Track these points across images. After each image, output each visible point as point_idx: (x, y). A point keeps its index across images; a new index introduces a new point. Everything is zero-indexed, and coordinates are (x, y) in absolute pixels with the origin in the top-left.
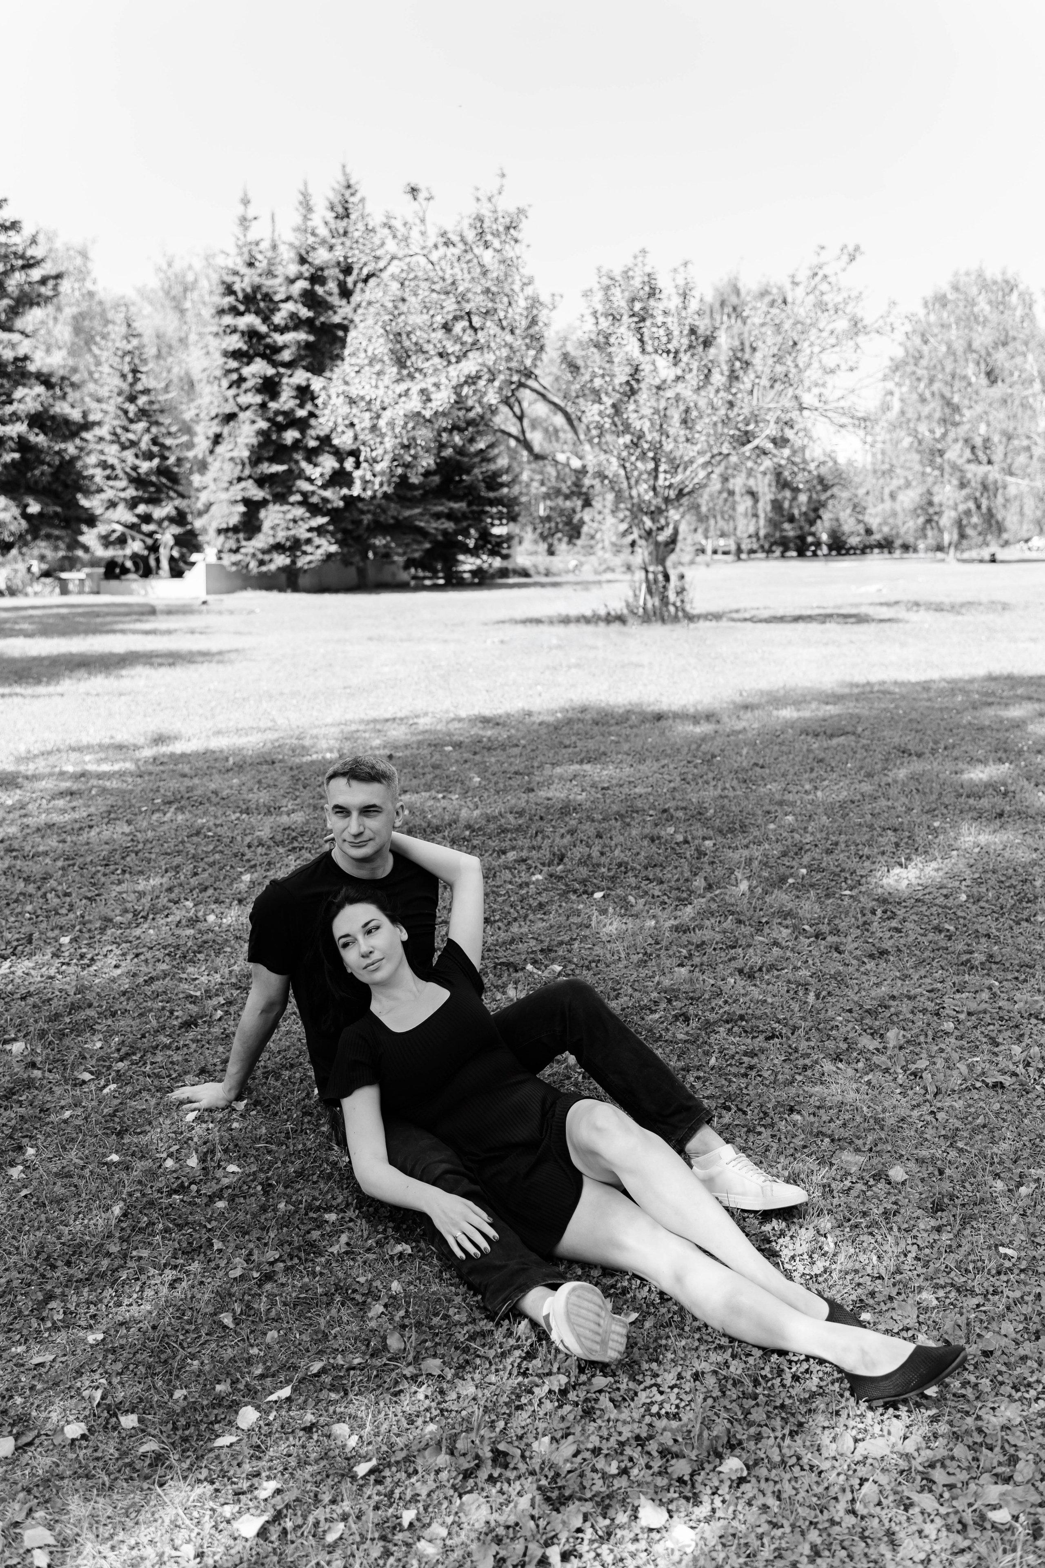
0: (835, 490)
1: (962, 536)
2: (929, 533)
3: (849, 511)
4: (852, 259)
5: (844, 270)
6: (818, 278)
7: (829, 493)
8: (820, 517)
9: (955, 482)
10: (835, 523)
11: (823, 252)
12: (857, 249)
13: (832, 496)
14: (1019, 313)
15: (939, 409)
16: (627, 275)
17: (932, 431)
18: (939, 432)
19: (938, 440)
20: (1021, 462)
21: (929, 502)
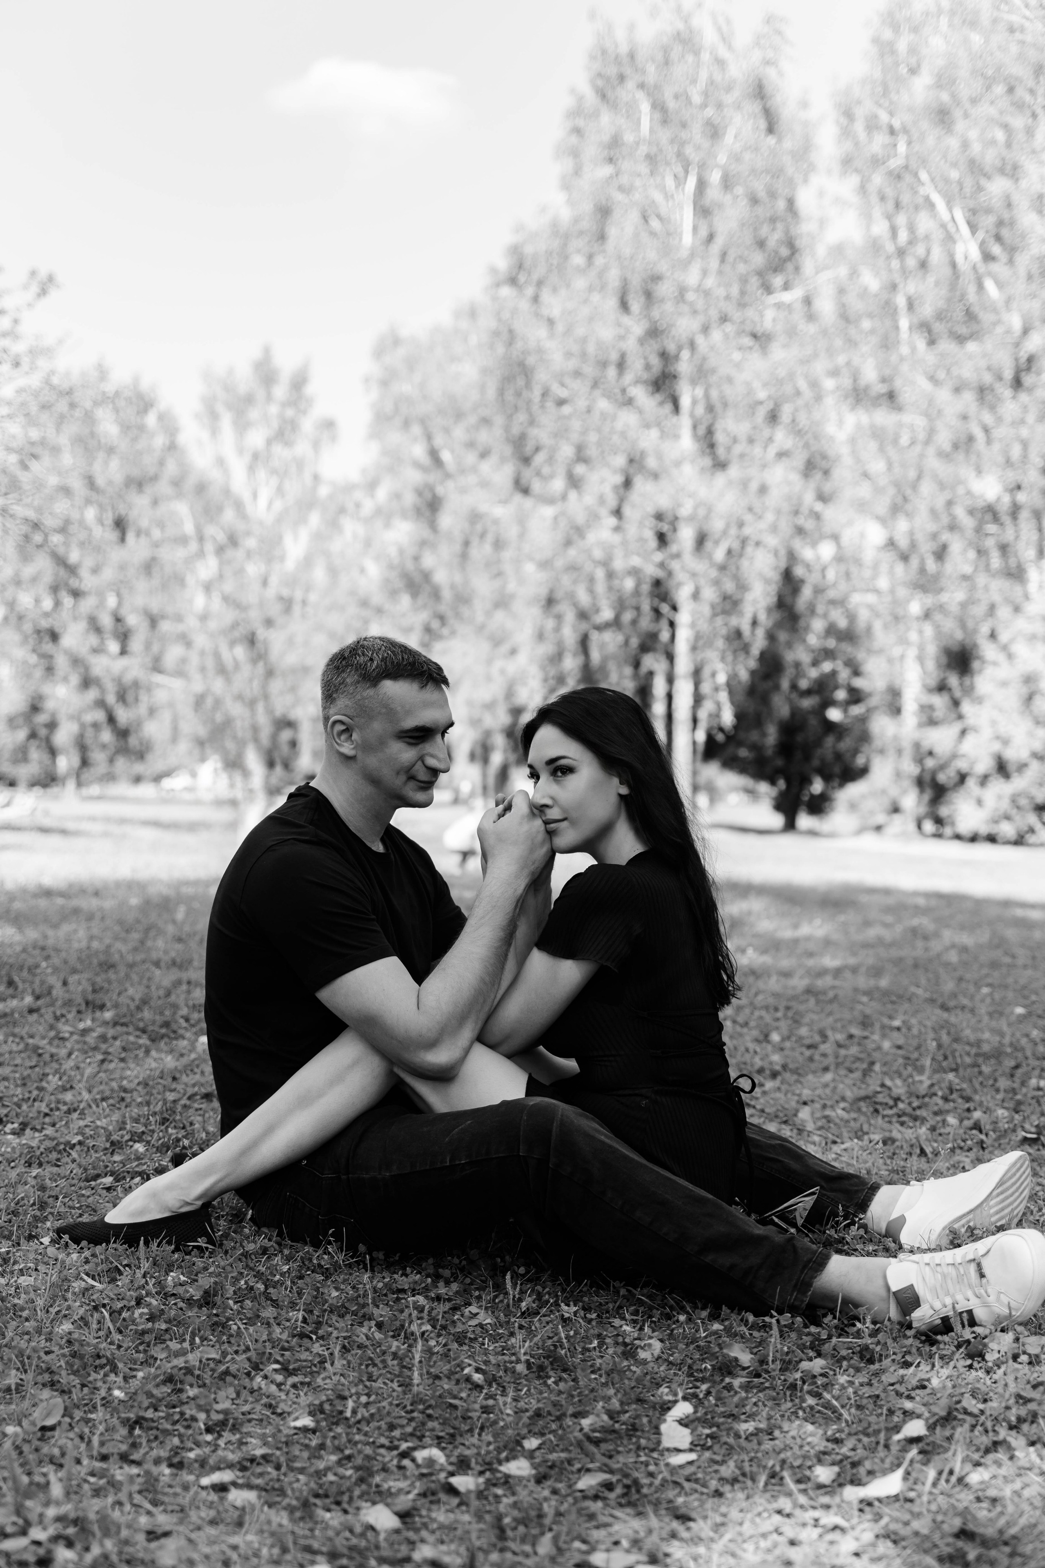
1: (85, 762)
2: (35, 755)
4: (43, 292)
5: (30, 306)
9: (75, 679)
12: (51, 279)
14: (159, 440)
15: (48, 570)
17: (37, 601)
18: (48, 604)
19: (46, 615)
20: (173, 654)
21: (35, 708)
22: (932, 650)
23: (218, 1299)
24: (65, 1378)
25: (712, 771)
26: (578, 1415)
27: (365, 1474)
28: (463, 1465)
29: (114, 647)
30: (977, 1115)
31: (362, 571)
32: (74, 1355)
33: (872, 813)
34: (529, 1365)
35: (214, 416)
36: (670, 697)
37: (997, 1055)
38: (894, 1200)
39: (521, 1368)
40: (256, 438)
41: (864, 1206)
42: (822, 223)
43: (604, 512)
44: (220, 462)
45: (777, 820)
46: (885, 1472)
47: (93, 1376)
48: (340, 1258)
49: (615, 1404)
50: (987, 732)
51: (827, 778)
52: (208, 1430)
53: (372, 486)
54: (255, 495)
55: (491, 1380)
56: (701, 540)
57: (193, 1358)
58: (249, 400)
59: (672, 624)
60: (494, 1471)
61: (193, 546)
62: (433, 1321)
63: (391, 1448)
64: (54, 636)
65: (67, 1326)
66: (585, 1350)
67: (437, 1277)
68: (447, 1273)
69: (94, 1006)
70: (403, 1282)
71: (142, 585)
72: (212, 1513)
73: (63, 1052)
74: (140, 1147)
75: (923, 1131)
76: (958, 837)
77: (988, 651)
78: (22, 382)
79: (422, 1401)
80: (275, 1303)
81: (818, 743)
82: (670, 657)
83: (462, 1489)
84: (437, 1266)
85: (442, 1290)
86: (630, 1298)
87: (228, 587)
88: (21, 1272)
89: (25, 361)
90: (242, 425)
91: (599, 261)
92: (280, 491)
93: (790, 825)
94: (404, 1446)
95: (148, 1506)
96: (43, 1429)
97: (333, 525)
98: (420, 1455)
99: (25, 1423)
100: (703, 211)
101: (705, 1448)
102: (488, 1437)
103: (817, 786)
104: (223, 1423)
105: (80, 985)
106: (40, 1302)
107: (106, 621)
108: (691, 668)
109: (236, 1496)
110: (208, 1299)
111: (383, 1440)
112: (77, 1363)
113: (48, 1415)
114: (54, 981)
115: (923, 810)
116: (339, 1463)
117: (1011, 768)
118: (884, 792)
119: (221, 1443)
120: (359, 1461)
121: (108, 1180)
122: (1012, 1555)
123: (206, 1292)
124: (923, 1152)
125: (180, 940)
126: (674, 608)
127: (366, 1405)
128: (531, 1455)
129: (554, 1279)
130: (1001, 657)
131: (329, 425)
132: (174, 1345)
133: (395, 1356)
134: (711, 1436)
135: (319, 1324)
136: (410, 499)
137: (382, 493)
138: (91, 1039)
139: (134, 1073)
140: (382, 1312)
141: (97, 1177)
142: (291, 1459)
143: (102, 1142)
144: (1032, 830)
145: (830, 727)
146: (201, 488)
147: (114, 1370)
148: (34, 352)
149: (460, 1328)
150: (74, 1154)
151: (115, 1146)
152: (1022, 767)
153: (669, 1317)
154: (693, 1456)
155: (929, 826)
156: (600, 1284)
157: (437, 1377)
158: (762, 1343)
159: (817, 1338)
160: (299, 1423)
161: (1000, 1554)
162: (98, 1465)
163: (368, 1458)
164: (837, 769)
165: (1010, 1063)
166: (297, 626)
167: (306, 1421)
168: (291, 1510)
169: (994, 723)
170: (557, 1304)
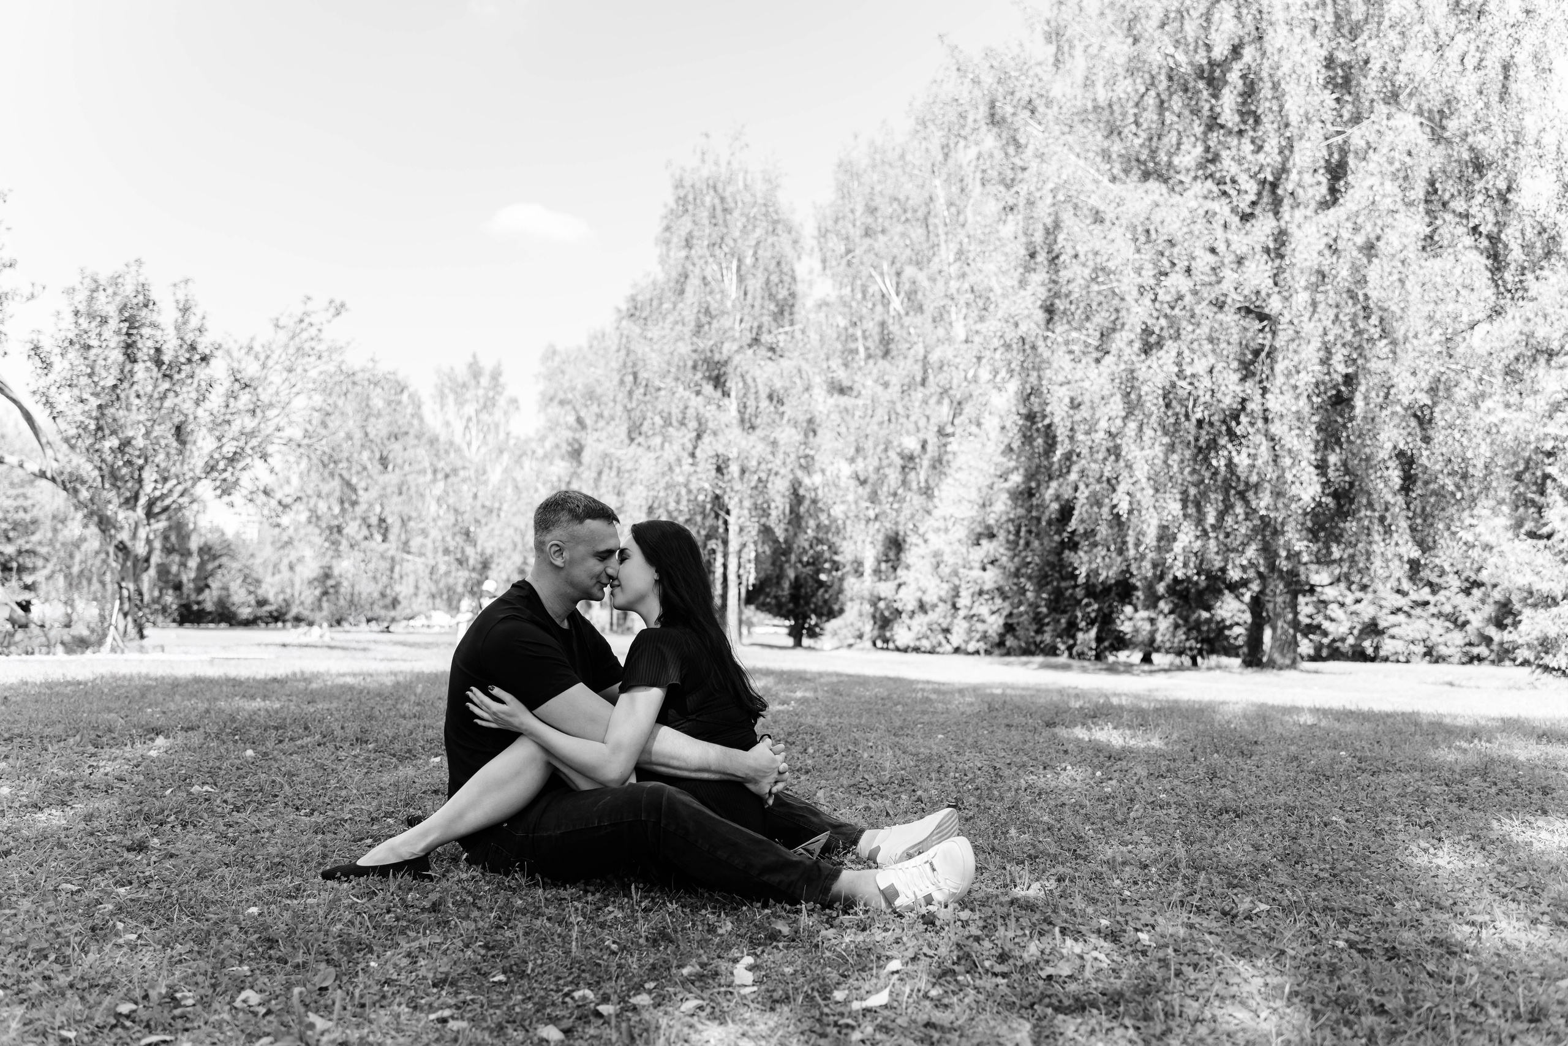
0: (224, 560)
2: (325, 605)
3: (239, 581)
4: (338, 313)
5: (329, 322)
6: (304, 325)
7: (217, 563)
8: (208, 586)
10: (224, 593)
11: (309, 303)
12: (343, 305)
13: (220, 566)
14: (409, 410)
15: (338, 488)
16: (115, 281)
17: (330, 508)
18: (337, 510)
19: (336, 517)
20: (416, 542)
21: (327, 576)
22: (880, 537)
23: (442, 908)
24: (336, 956)
25: (750, 611)
26: (679, 967)
27: (540, 1007)
28: (606, 999)
29: (379, 538)
30: (919, 793)
31: (536, 490)
32: (342, 942)
33: (846, 638)
34: (647, 939)
35: (443, 396)
36: (725, 566)
37: (929, 759)
38: (874, 838)
39: (642, 941)
40: (470, 409)
41: (855, 842)
42: (811, 284)
43: (685, 455)
44: (447, 424)
45: (790, 641)
46: (877, 992)
47: (356, 955)
48: (523, 881)
49: (705, 959)
50: (913, 586)
51: (819, 615)
52: (435, 985)
53: (542, 439)
54: (469, 444)
55: (623, 948)
56: (743, 471)
57: (425, 942)
58: (464, 385)
59: (726, 522)
60: (626, 1002)
61: (429, 476)
62: (584, 916)
63: (557, 991)
64: (339, 529)
65: (339, 926)
66: (683, 929)
67: (586, 892)
68: (592, 888)
69: (360, 741)
70: (563, 893)
71: (396, 499)
72: (437, 1035)
73: (340, 768)
74: (391, 821)
75: (888, 802)
76: (898, 649)
77: (912, 539)
78: (323, 368)
79: (579, 962)
80: (479, 909)
81: (814, 594)
82: (725, 543)
83: (605, 1013)
84: (586, 884)
85: (590, 898)
86: (711, 899)
87: (451, 500)
88: (309, 896)
89: (325, 354)
90: (460, 403)
91: (681, 305)
92: (485, 441)
93: (798, 644)
94: (566, 989)
95: (393, 1033)
96: (321, 989)
97: (518, 461)
98: (577, 995)
99: (308, 986)
100: (741, 279)
101: (761, 982)
102: (622, 982)
103: (813, 620)
104: (444, 981)
105: (352, 728)
106: (321, 913)
107: (374, 521)
108: (737, 548)
109: (453, 1025)
110: (435, 908)
111: (552, 987)
112: (345, 948)
113: (324, 980)
114: (336, 726)
115: (876, 633)
116: (523, 1001)
117: (928, 607)
118: (852, 624)
119: (444, 993)
120: (536, 1000)
121: (369, 841)
122: (961, 1036)
123: (434, 904)
124: (888, 814)
125: (418, 704)
126: (728, 512)
127: (541, 965)
128: (650, 992)
129: (662, 891)
130: (920, 541)
131: (514, 401)
132: (412, 934)
133: (559, 935)
134: (766, 976)
135: (509, 920)
136: (565, 448)
137: (548, 444)
138: (359, 761)
139: (387, 778)
140: (551, 911)
141: (362, 839)
142: (490, 1001)
143: (366, 818)
144: (940, 644)
145: (821, 584)
146: (433, 441)
147: (371, 951)
148: (331, 350)
149: (601, 919)
150: (347, 826)
151: (374, 820)
152: (935, 606)
153: (736, 909)
154: (755, 989)
155: (879, 643)
156: (691, 891)
157: (587, 948)
158: (796, 921)
159: (830, 917)
160: (496, 979)
161: (954, 1037)
162: (358, 1010)
163: (542, 997)
164: (825, 611)
165: (936, 765)
166: (495, 524)
167: (501, 977)
168: (491, 1031)
169: (917, 579)
170: (664, 903)
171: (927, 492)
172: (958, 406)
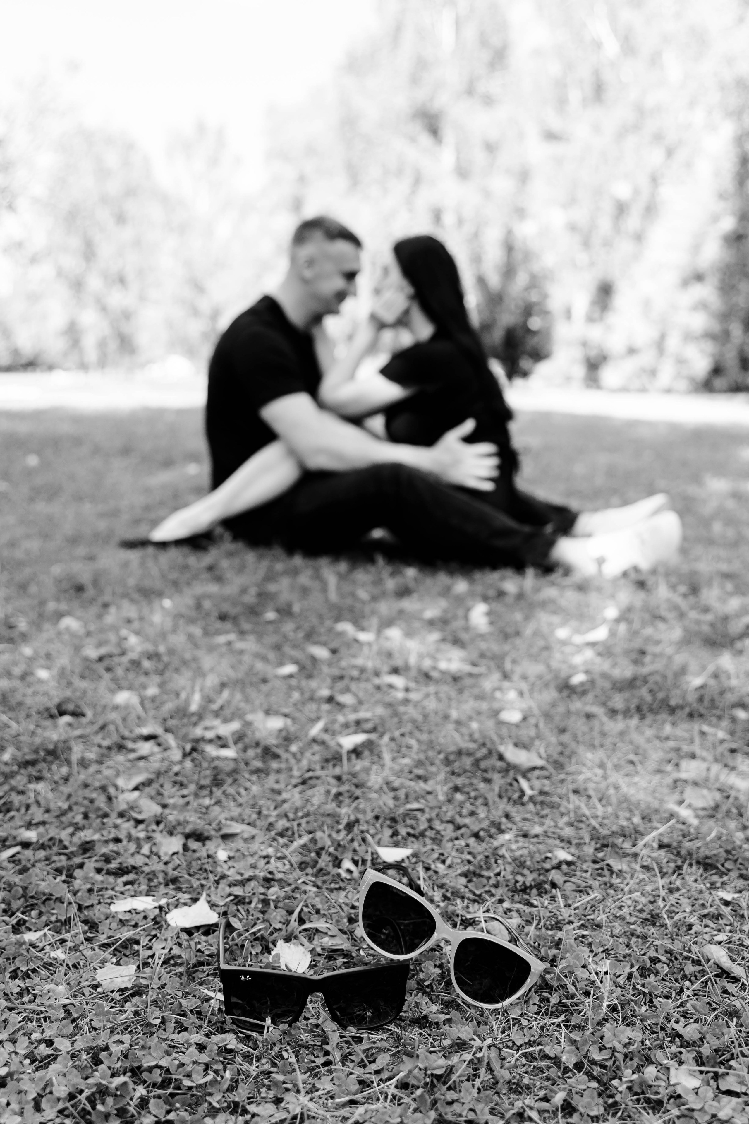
42: (525, 32)
44: (177, 179)
52: (220, 618)
58: (191, 143)
81: (525, 341)
83: (363, 640)
98: (338, 627)
101: (494, 622)
115: (586, 373)
117: (637, 350)
152: (643, 349)
155: (590, 383)
171: (639, 238)
172: (670, 153)
